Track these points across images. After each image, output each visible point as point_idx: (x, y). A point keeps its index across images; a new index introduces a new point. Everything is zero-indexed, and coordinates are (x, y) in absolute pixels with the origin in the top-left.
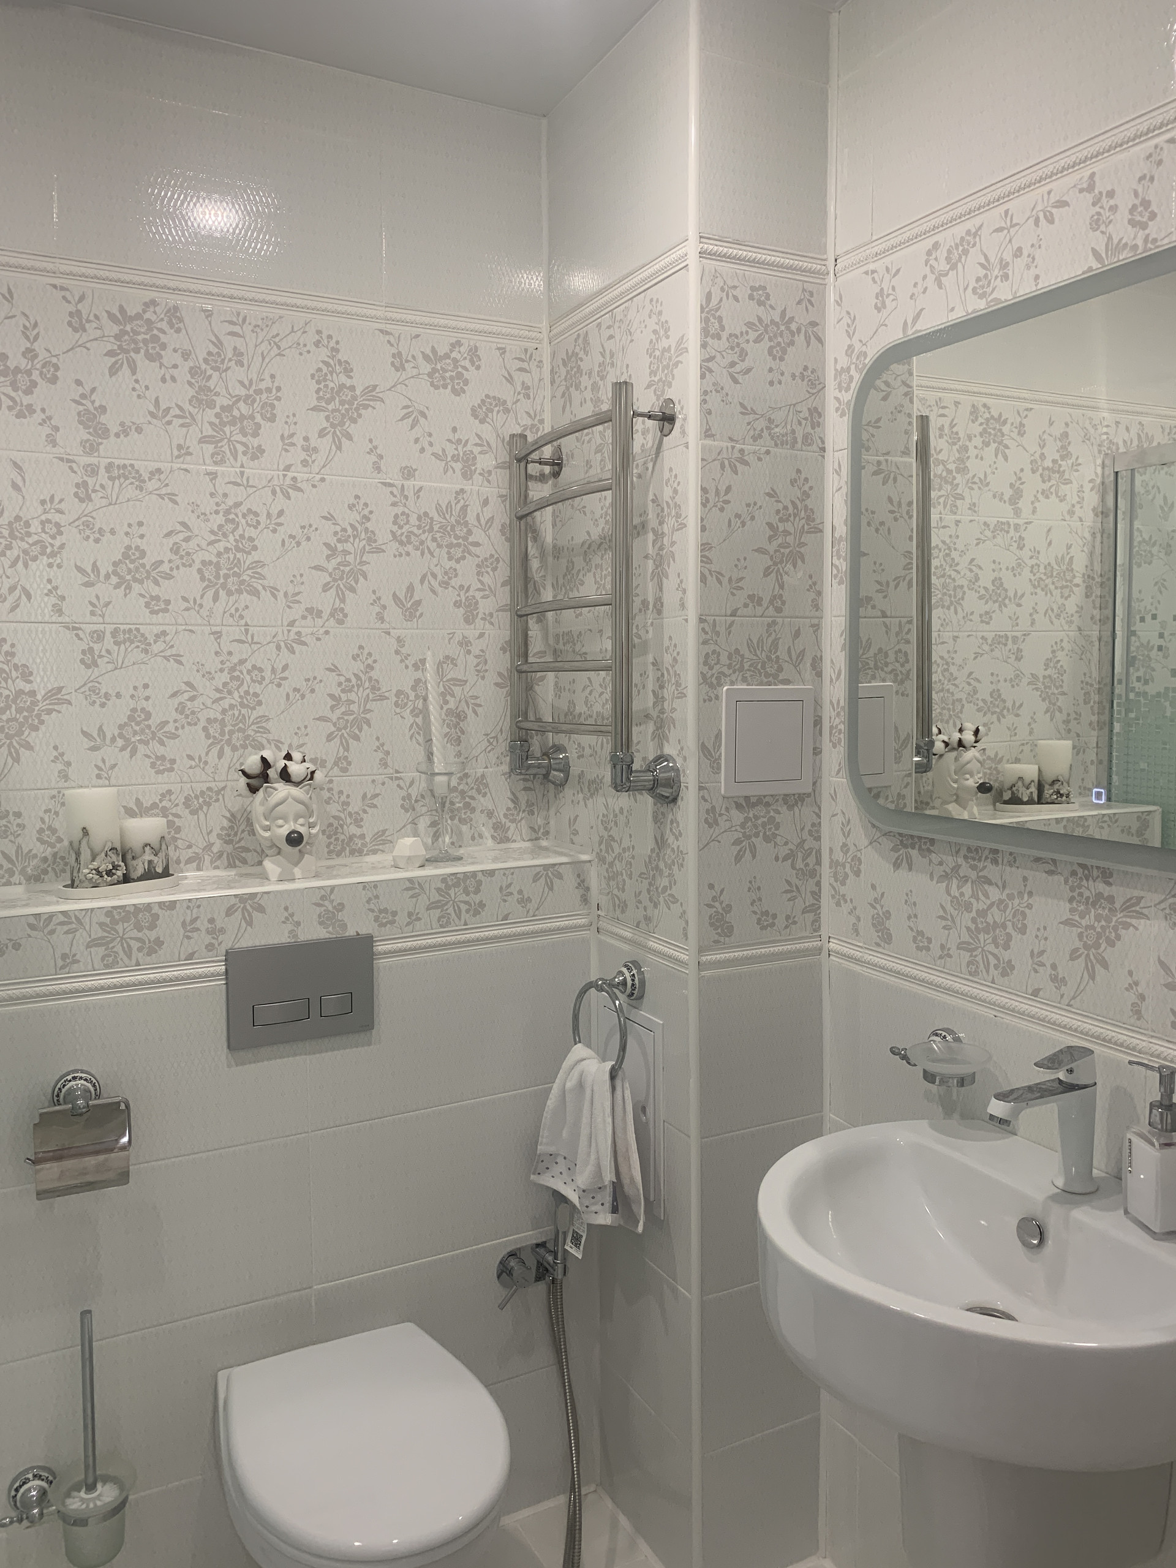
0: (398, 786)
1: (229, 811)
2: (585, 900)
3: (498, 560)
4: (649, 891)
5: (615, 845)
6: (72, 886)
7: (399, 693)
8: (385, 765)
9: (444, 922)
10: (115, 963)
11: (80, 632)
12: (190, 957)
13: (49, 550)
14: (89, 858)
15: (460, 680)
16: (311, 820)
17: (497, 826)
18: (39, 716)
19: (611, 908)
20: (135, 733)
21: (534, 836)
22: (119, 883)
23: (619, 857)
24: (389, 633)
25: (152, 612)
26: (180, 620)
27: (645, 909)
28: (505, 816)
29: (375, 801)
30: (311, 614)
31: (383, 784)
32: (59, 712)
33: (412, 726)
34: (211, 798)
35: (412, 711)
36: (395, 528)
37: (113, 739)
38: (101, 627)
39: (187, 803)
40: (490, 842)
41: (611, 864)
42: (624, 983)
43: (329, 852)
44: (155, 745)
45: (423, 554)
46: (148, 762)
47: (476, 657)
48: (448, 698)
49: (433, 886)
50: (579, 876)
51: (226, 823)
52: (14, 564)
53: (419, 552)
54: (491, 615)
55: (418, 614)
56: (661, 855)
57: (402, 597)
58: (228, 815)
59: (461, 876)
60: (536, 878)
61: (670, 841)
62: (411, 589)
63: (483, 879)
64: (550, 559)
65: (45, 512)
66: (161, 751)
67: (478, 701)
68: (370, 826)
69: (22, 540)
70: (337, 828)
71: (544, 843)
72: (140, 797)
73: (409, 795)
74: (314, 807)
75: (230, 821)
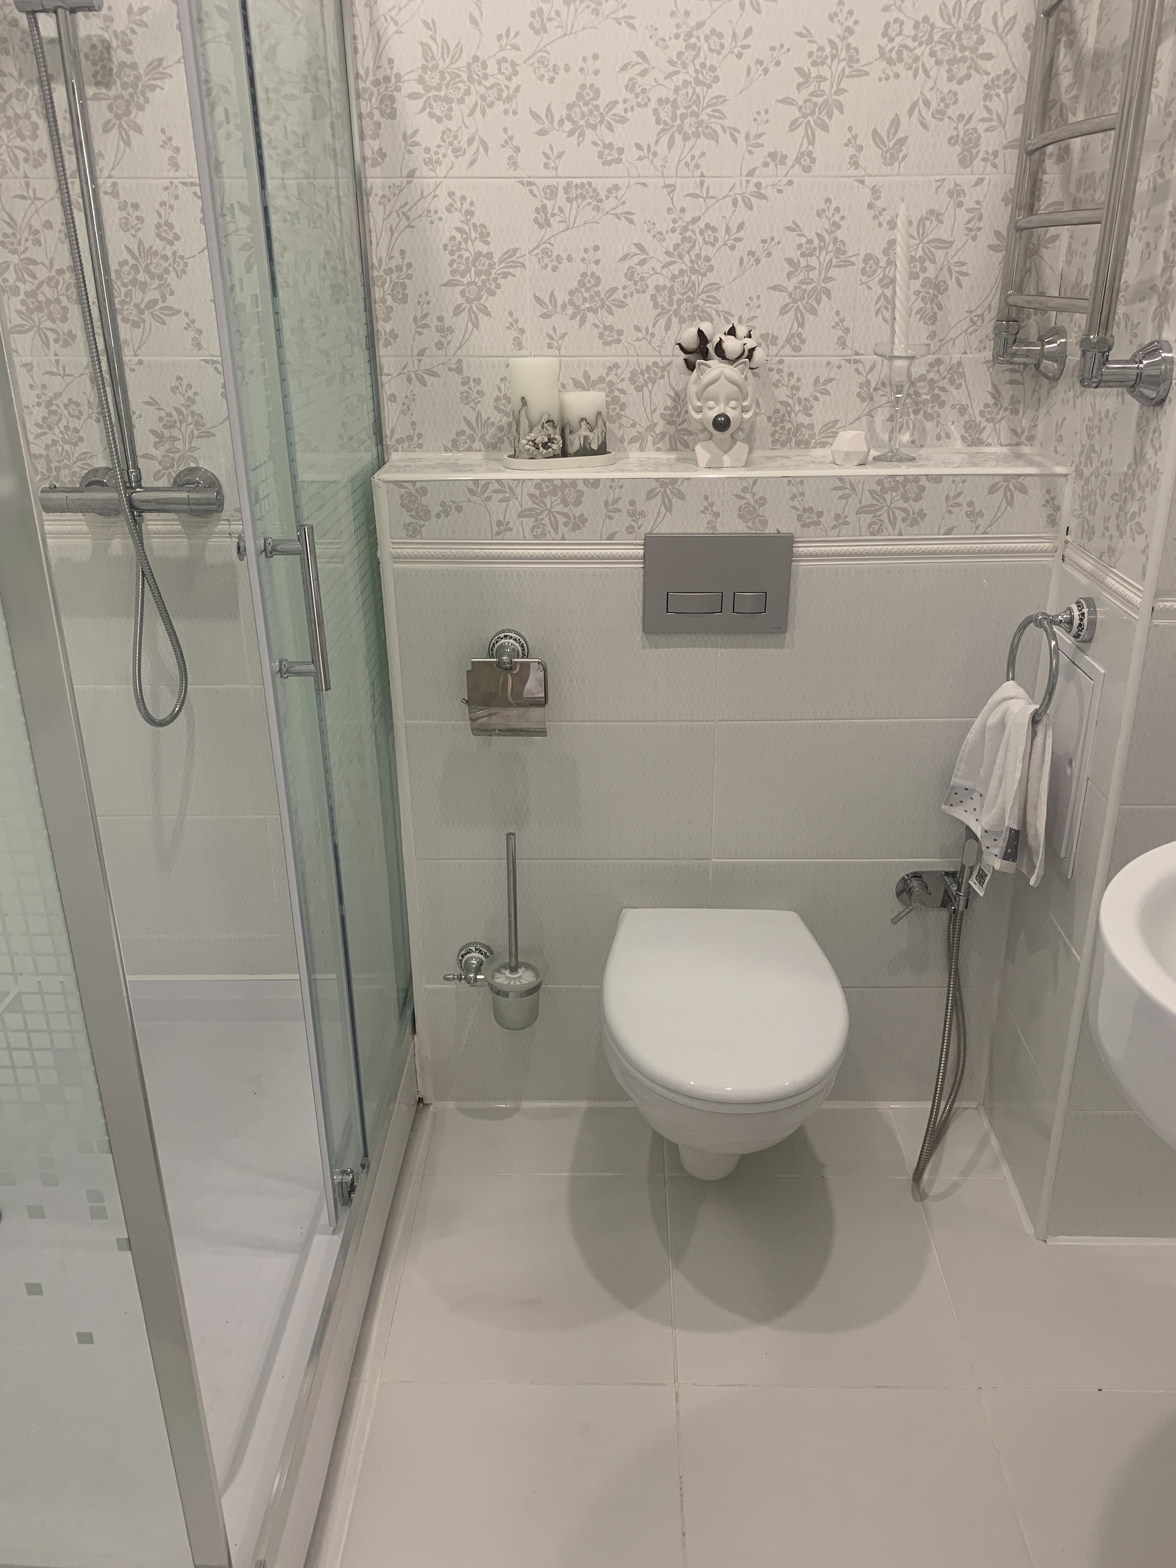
0: (857, 370)
1: (674, 389)
2: (1052, 521)
3: (1014, 77)
4: (1118, 516)
5: (1094, 456)
6: (513, 456)
7: (868, 257)
8: (843, 345)
9: (875, 529)
10: (543, 535)
11: (534, 188)
12: (611, 537)
13: (504, 95)
14: (527, 429)
15: (944, 242)
16: (745, 404)
17: (969, 426)
18: (495, 280)
19: (1080, 533)
20: (585, 300)
21: (1015, 440)
22: (555, 456)
23: (1096, 474)
24: (862, 182)
25: (605, 163)
26: (633, 173)
27: (1111, 537)
28: (982, 413)
29: (828, 387)
30: (774, 160)
31: (839, 367)
32: (514, 276)
33: (879, 299)
34: (656, 374)
35: (881, 281)
36: (884, 42)
37: (564, 307)
38: (553, 182)
39: (632, 380)
40: (959, 444)
41: (1087, 481)
42: (1070, 622)
43: (774, 442)
44: (603, 313)
45: (915, 76)
46: (596, 332)
47: (968, 211)
48: (927, 264)
49: (867, 488)
50: (1048, 491)
51: (669, 403)
52: (472, 113)
53: (911, 73)
54: (996, 154)
55: (901, 155)
56: (1138, 471)
57: (883, 134)
58: (672, 394)
59: (901, 479)
60: (992, 490)
61: (1148, 456)
62: (896, 122)
63: (927, 484)
64: (1088, 71)
65: (501, 49)
66: (609, 320)
67: (964, 269)
68: (820, 417)
69: (480, 83)
70: (784, 415)
71: (1026, 450)
72: (588, 369)
73: (868, 383)
74: (750, 389)
75: (674, 400)
